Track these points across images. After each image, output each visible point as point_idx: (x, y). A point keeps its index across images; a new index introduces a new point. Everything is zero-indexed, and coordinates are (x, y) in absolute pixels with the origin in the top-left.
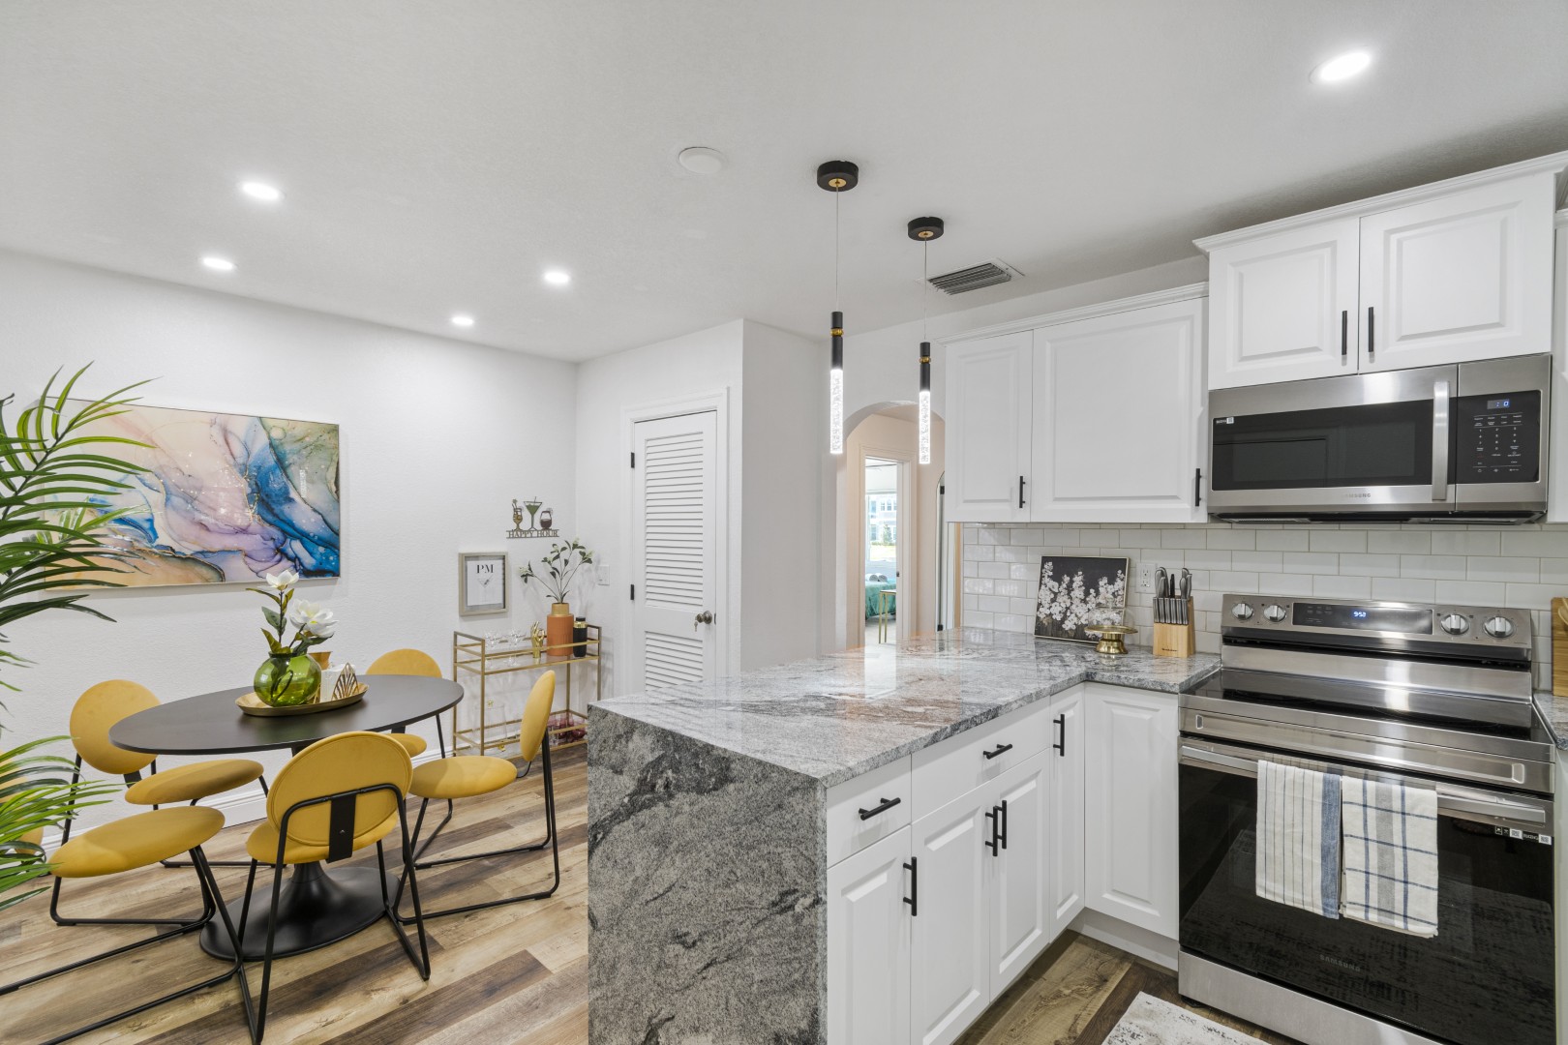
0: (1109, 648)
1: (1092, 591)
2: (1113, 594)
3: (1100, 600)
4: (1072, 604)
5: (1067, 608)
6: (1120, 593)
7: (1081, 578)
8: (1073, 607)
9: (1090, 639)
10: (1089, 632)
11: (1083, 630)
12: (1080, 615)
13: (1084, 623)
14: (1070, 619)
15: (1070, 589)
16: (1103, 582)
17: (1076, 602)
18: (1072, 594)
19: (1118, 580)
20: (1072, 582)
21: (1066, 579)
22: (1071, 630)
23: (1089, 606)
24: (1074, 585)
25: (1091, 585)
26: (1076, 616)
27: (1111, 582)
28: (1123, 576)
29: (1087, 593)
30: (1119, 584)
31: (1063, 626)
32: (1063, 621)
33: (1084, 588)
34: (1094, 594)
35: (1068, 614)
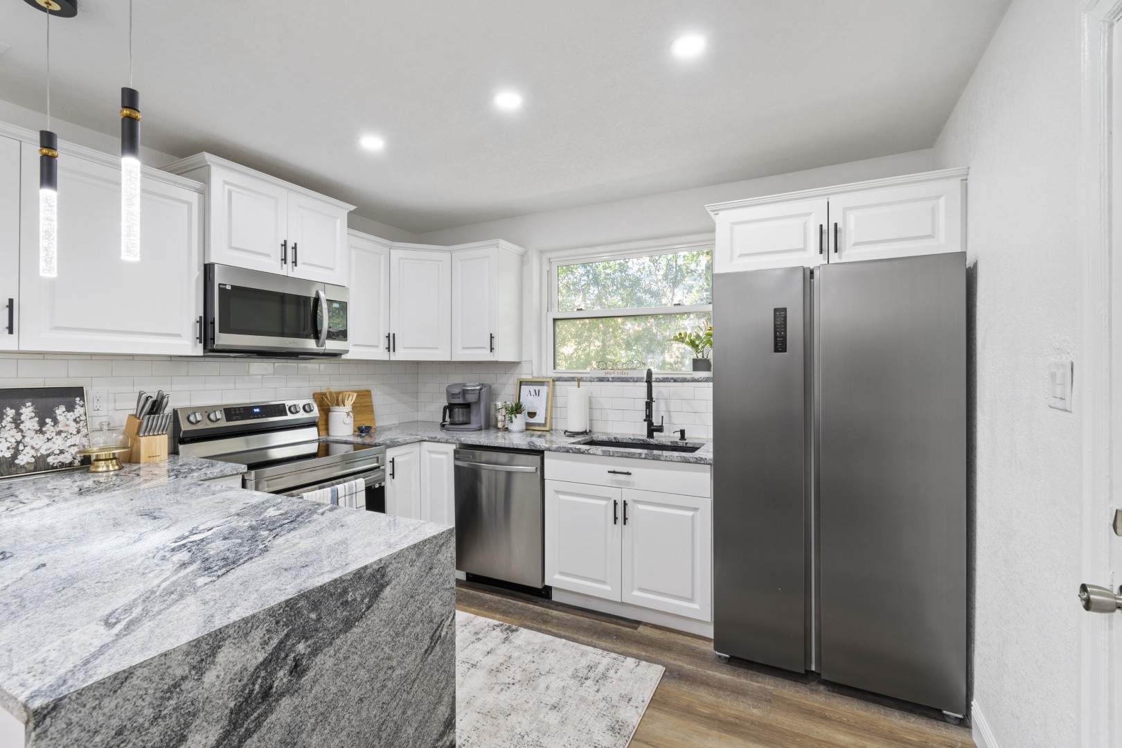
0: (108, 466)
1: (48, 420)
2: (75, 420)
3: (60, 427)
4: (24, 437)
5: (18, 443)
6: (82, 418)
7: (31, 409)
8: (27, 439)
9: (56, 468)
10: (51, 460)
11: (45, 461)
12: (37, 447)
13: (45, 453)
14: (24, 452)
15: (17, 422)
16: (60, 410)
17: (29, 434)
18: (22, 426)
19: (77, 407)
20: (18, 414)
21: (10, 412)
22: (28, 463)
23: (47, 435)
24: (23, 418)
25: (44, 415)
26: (33, 448)
27: (70, 408)
28: (82, 403)
29: (42, 424)
30: (79, 411)
31: (17, 462)
32: (15, 456)
33: (37, 419)
34: (52, 424)
35: (21, 447)
